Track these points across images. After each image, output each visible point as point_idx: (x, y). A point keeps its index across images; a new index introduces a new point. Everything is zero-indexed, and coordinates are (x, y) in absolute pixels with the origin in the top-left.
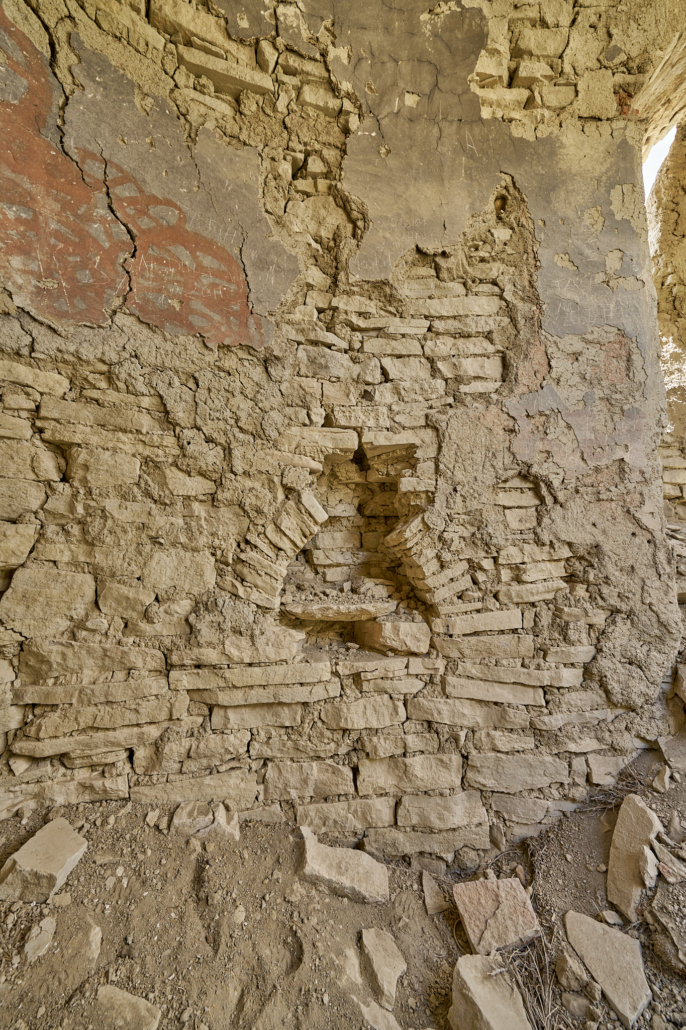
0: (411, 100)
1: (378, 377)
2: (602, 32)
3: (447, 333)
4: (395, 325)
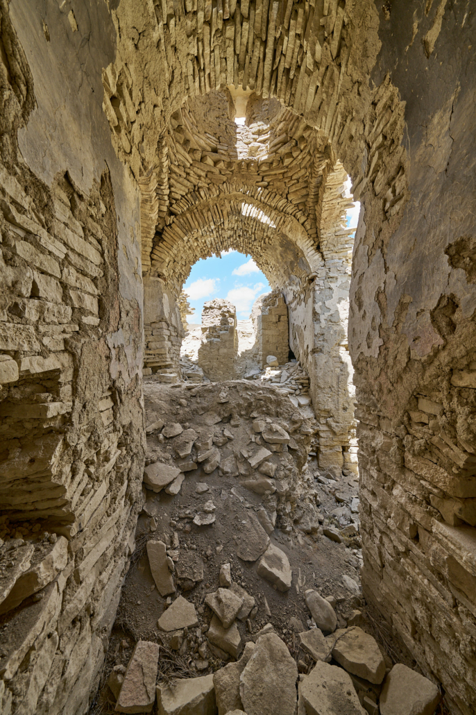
1: (29, 291)
3: (75, 266)
4: (45, 238)
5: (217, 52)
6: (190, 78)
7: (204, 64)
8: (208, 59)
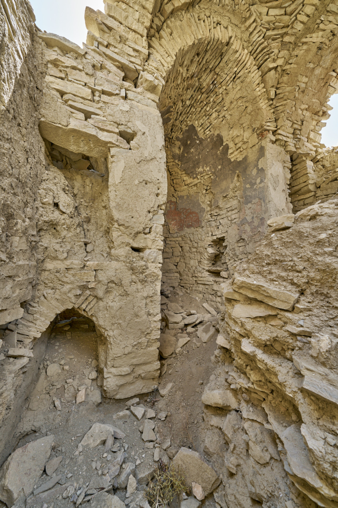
0: (219, 167)
1: (219, 224)
2: (250, 127)
3: (230, 210)
4: (221, 213)
5: (226, 72)
6: (241, 79)
7: (233, 75)
8: (230, 74)
